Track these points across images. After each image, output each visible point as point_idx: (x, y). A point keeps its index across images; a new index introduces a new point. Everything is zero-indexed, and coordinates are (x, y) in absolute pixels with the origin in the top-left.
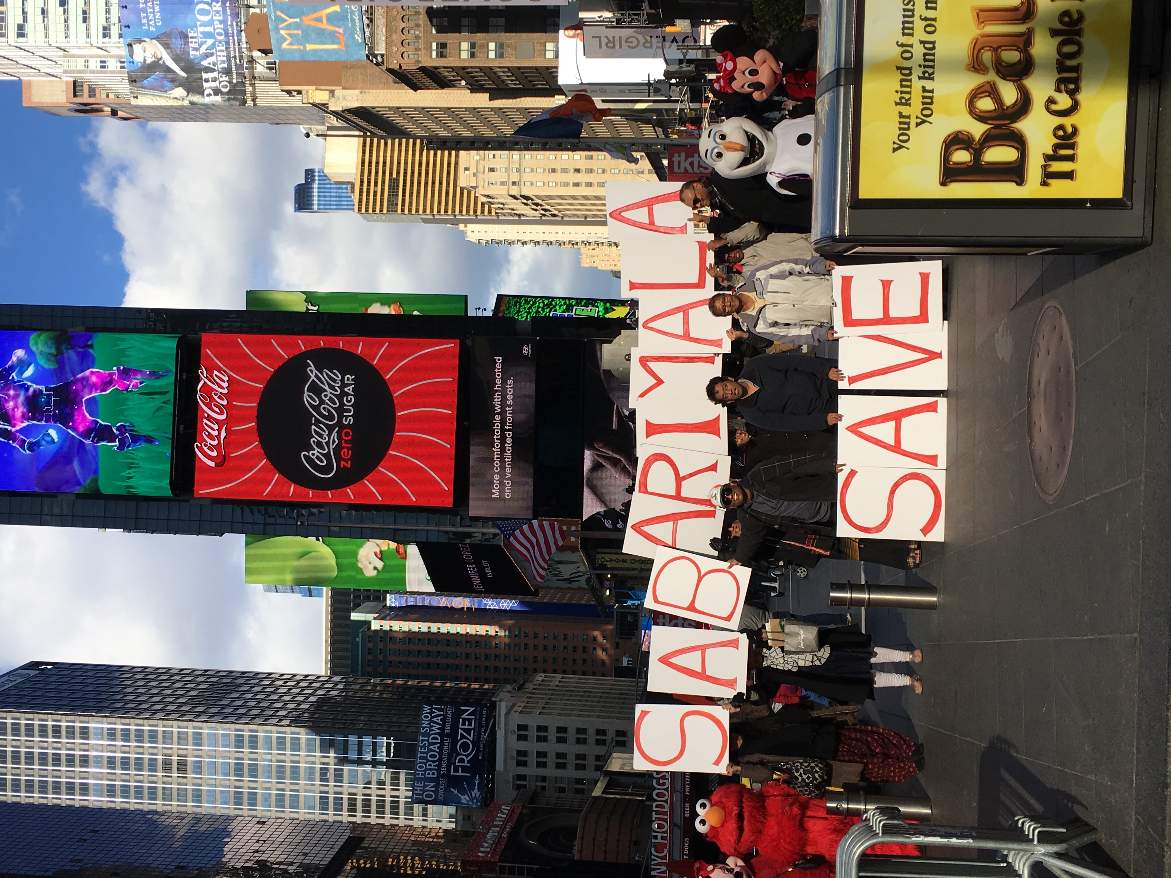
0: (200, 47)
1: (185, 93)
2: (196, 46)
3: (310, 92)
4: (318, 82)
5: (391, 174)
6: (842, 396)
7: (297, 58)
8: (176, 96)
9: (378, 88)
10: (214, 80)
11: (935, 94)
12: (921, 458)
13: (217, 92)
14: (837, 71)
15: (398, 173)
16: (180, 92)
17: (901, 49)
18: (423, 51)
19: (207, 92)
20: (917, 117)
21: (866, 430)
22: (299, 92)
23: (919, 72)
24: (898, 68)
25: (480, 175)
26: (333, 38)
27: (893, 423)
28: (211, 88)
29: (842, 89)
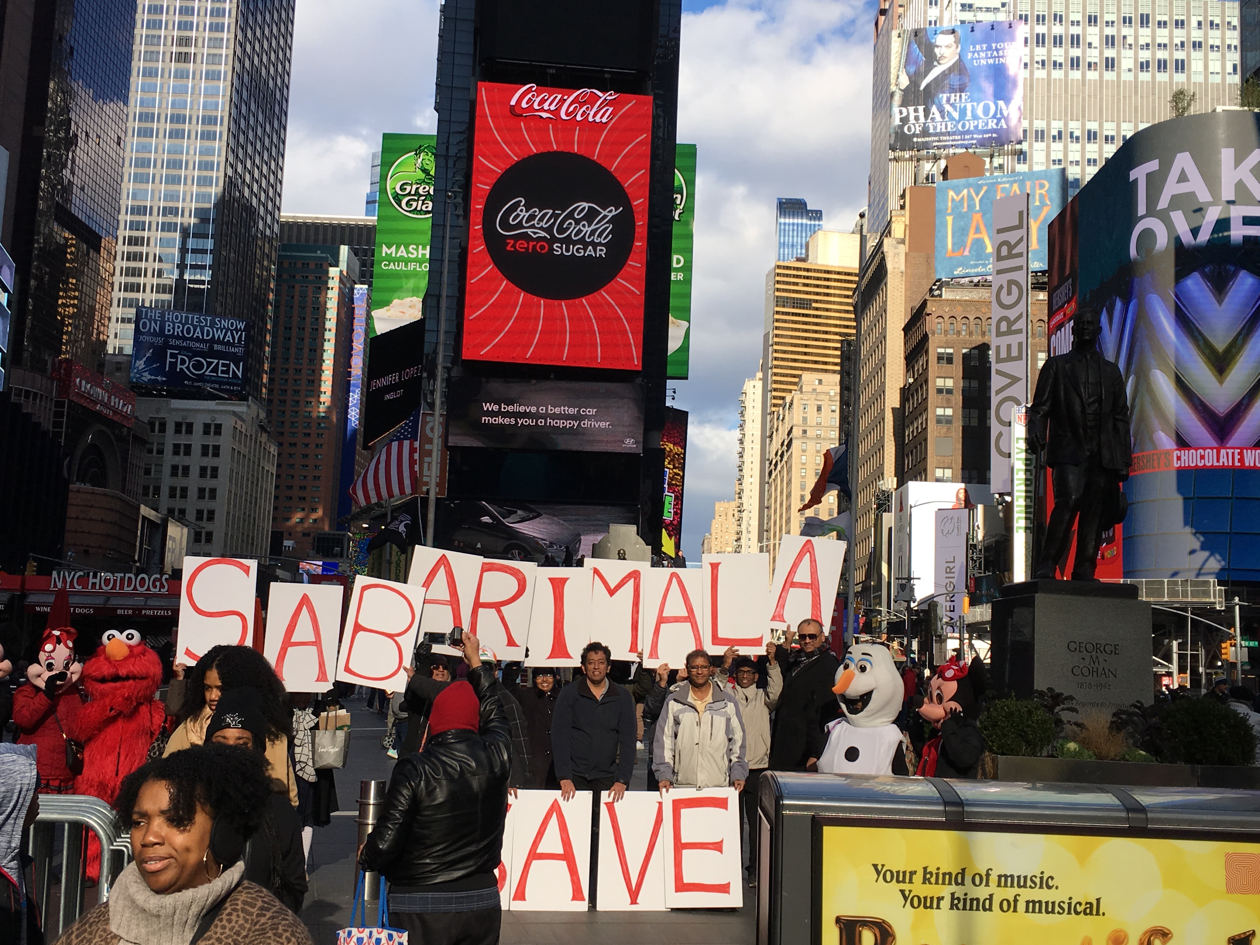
0: (951, 105)
1: (903, 87)
2: (952, 101)
3: (903, 219)
4: (912, 227)
5: (816, 301)
6: (591, 796)
7: (938, 206)
8: (900, 77)
9: (906, 290)
10: (917, 118)
11: (935, 911)
12: (523, 882)
13: (905, 120)
14: (960, 803)
15: (817, 309)
16: (904, 81)
17: (984, 873)
18: (944, 339)
19: (904, 110)
20: (910, 891)
21: (554, 821)
22: (903, 207)
23: (959, 894)
24: (963, 870)
25: (814, 396)
26: (959, 244)
27: (561, 851)
28: (908, 114)
29: (941, 808)
